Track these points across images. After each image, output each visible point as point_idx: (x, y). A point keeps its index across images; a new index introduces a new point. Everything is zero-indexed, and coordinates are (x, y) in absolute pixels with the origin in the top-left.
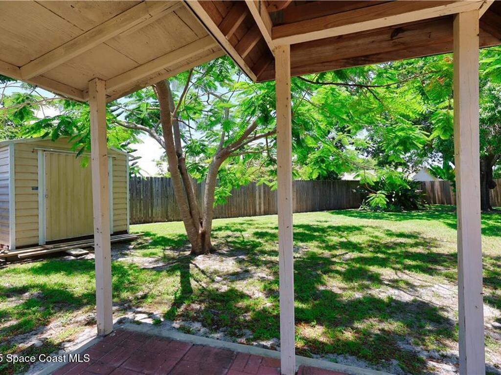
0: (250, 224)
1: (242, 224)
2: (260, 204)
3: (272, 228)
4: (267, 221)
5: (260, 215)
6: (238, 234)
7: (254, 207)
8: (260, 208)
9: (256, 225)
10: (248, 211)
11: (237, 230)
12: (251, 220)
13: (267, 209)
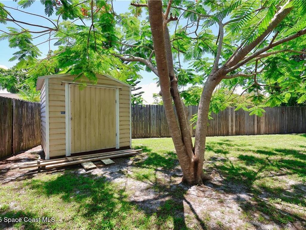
0: (229, 145)
1: (221, 144)
2: (232, 126)
3: (254, 151)
4: (244, 142)
5: (232, 135)
6: (222, 156)
7: (227, 128)
8: (232, 130)
9: (236, 147)
10: (222, 132)
11: (218, 152)
12: (228, 141)
13: (238, 131)
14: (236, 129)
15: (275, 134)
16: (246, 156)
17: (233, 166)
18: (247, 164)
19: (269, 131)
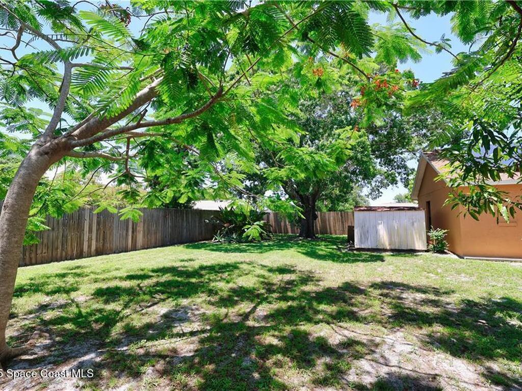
0: (79, 275)
1: (64, 276)
2: (90, 240)
3: (121, 279)
4: (107, 266)
5: (90, 256)
6: (62, 299)
7: (80, 244)
8: (90, 246)
9: (93, 276)
10: (69, 253)
11: (58, 291)
12: (78, 267)
13: (101, 247)
14: (96, 245)
15: (156, 247)
16: (108, 289)
17: (80, 312)
18: (107, 302)
19: (148, 244)
